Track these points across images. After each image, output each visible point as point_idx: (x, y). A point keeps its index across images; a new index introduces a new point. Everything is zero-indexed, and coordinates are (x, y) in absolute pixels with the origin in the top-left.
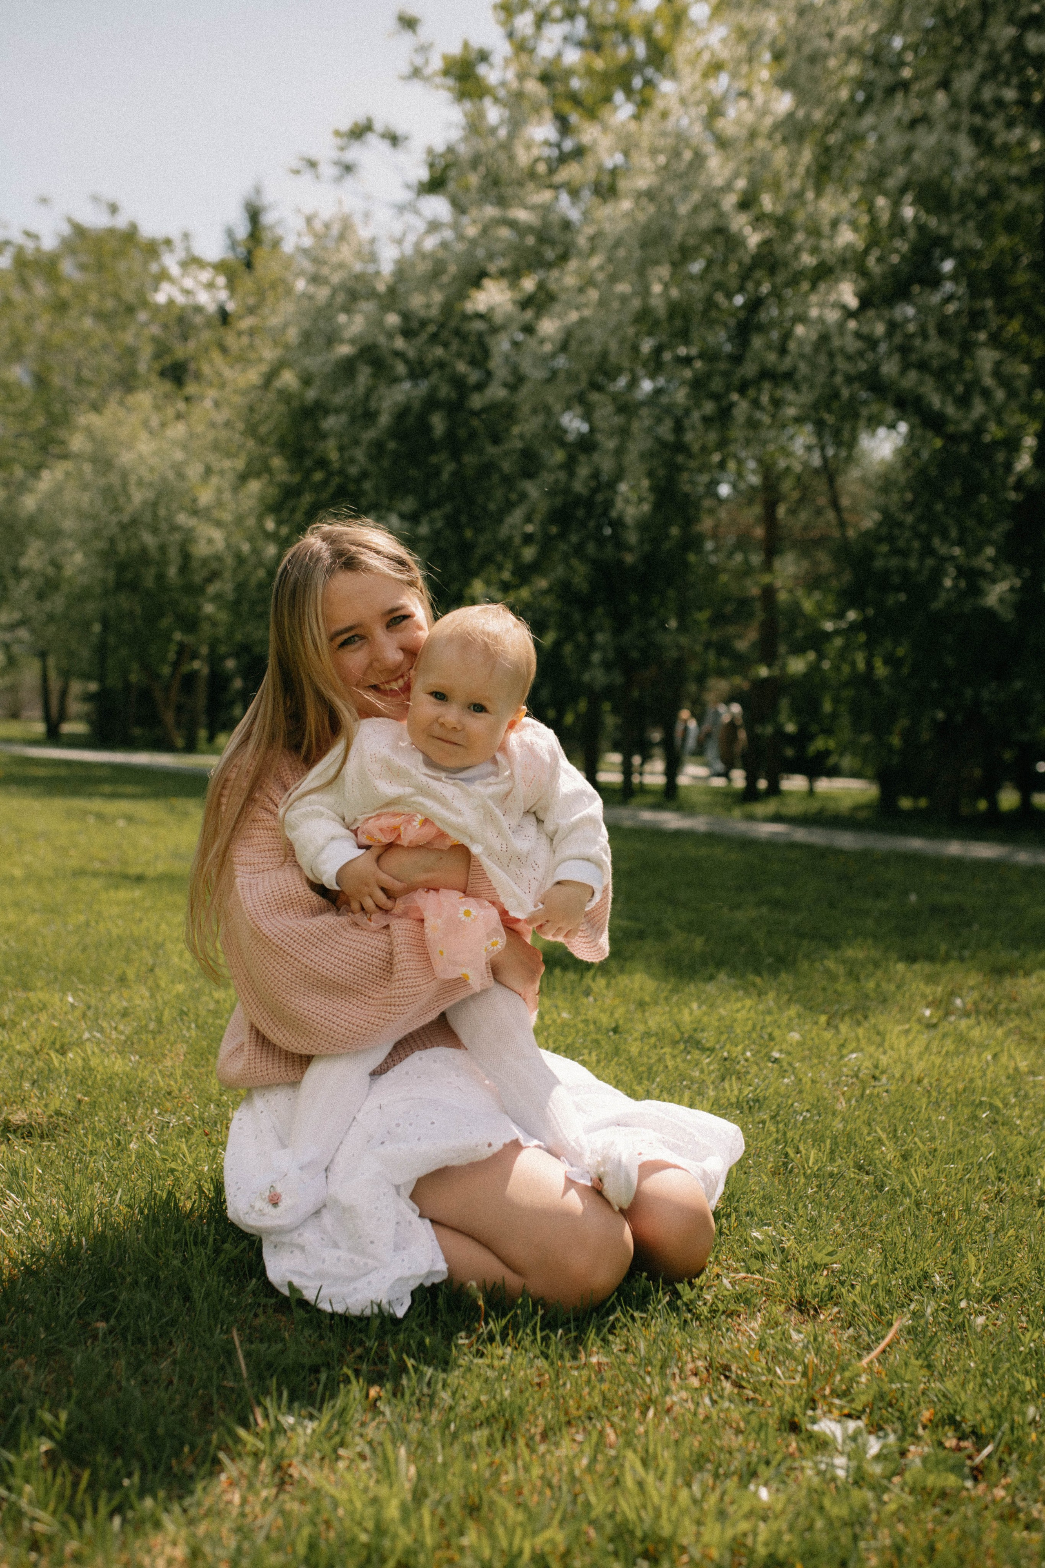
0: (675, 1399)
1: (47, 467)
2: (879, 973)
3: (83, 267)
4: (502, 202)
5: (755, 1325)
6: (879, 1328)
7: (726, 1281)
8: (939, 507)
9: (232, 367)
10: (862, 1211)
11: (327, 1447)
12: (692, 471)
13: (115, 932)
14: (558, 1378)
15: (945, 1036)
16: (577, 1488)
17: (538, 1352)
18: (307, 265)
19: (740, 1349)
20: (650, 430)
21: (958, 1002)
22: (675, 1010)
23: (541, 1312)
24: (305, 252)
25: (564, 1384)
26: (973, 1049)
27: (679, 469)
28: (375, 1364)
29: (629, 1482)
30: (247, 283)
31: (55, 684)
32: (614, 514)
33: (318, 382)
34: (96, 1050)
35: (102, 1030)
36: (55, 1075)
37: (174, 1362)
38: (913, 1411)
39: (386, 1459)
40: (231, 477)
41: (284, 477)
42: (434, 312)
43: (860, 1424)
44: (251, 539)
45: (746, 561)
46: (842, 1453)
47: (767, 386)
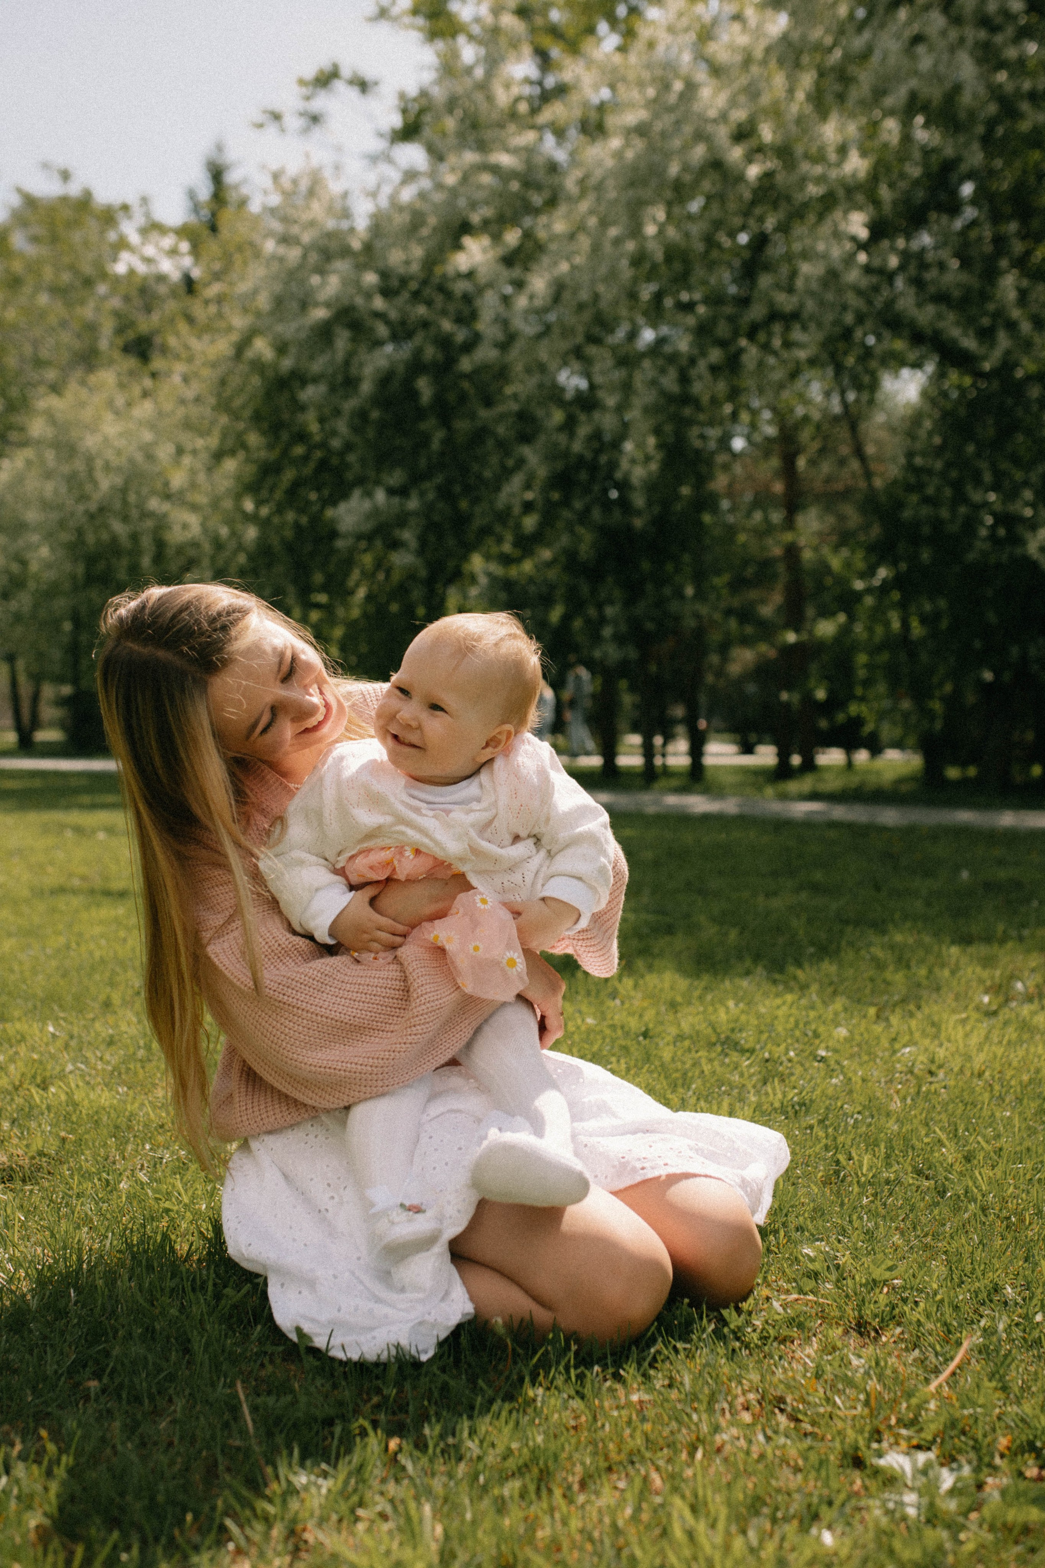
0: (725, 1437)
1: (7, 456)
2: (931, 959)
3: (35, 239)
4: (482, 146)
5: (809, 1350)
6: (948, 1348)
7: (776, 1305)
8: (970, 449)
9: (199, 337)
10: (923, 1220)
11: (344, 1507)
12: (702, 424)
13: (97, 954)
14: (595, 1419)
15: (1006, 1023)
16: (621, 1541)
17: (573, 1393)
18: (276, 226)
19: (794, 1379)
20: (654, 383)
21: (1019, 986)
22: (710, 1009)
23: (574, 1348)
24: (273, 211)
25: (603, 1426)
26: (1038, 1037)
27: (689, 422)
28: (394, 1413)
29: (678, 1533)
30: (213, 247)
31: (25, 689)
32: (618, 475)
33: (293, 350)
34: (81, 1084)
35: (86, 1062)
36: (36, 1112)
37: (174, 1422)
38: (989, 1439)
39: (409, 1519)
40: (204, 456)
41: (263, 454)
42: (415, 268)
43: (931, 1455)
44: (229, 522)
45: (766, 519)
46: (912, 1489)
47: (777, 328)
